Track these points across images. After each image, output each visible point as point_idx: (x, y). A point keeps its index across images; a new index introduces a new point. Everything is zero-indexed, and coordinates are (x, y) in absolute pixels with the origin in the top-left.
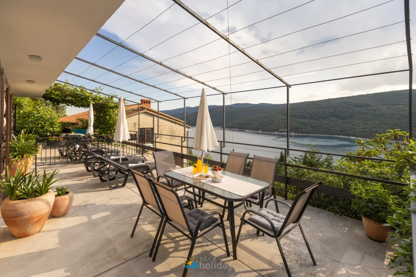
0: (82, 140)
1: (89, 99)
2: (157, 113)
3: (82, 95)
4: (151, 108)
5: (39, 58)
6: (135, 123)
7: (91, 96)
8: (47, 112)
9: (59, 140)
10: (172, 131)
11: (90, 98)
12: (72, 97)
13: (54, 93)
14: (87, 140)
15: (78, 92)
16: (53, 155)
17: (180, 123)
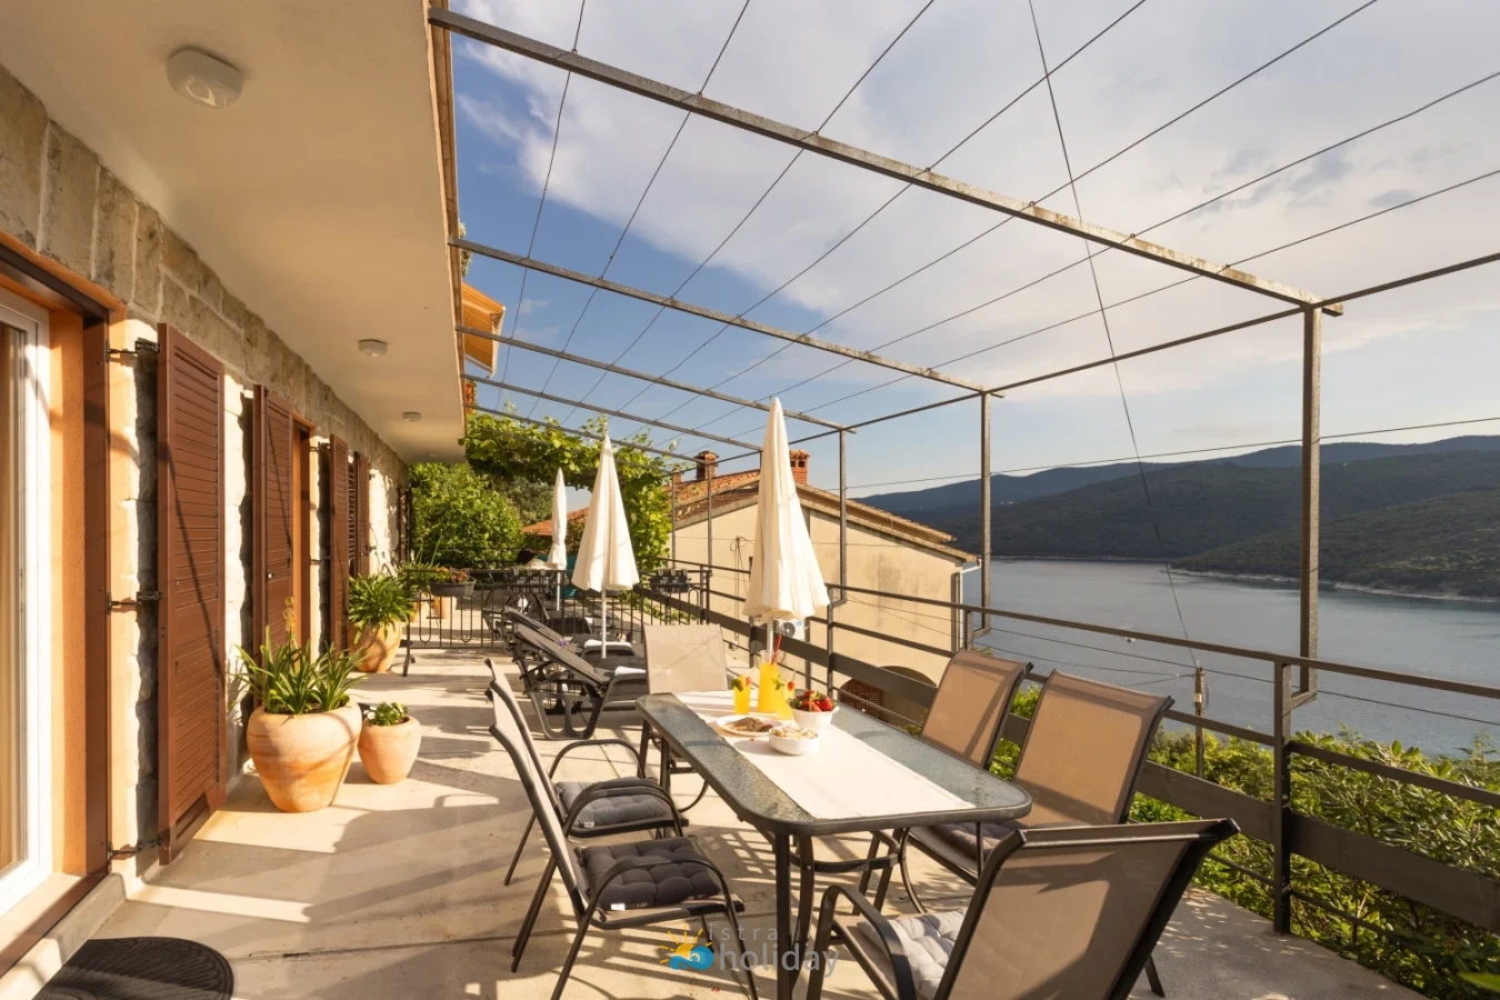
0: (519, 582)
1: (564, 458)
2: (837, 505)
3: (545, 447)
4: (809, 482)
5: (379, 344)
6: (738, 540)
7: (568, 448)
8: (488, 504)
9: (457, 581)
10: (884, 573)
11: (568, 455)
12: (524, 453)
13: (479, 445)
14: (532, 582)
15: (535, 437)
16: (477, 626)
17: (918, 540)
